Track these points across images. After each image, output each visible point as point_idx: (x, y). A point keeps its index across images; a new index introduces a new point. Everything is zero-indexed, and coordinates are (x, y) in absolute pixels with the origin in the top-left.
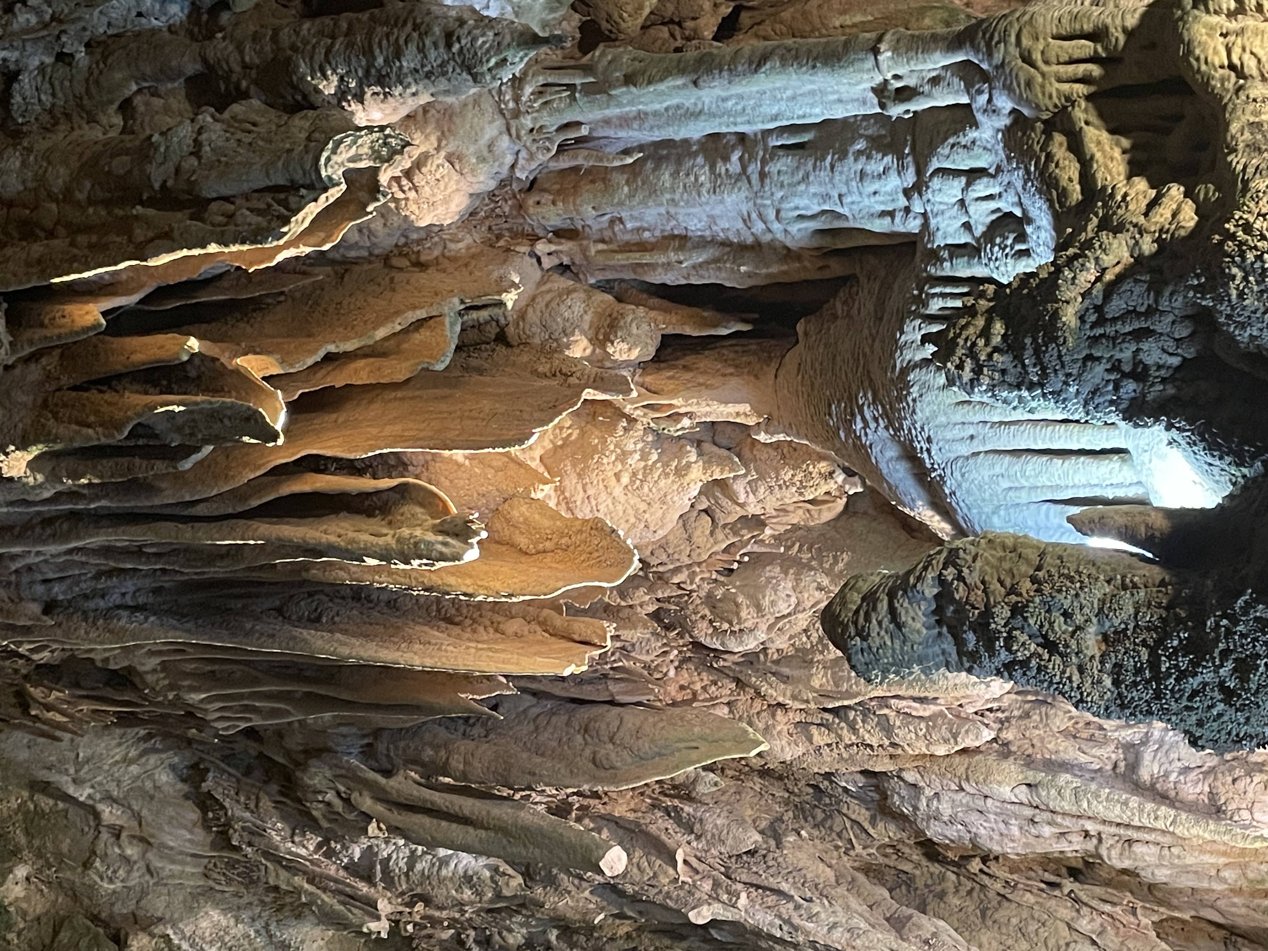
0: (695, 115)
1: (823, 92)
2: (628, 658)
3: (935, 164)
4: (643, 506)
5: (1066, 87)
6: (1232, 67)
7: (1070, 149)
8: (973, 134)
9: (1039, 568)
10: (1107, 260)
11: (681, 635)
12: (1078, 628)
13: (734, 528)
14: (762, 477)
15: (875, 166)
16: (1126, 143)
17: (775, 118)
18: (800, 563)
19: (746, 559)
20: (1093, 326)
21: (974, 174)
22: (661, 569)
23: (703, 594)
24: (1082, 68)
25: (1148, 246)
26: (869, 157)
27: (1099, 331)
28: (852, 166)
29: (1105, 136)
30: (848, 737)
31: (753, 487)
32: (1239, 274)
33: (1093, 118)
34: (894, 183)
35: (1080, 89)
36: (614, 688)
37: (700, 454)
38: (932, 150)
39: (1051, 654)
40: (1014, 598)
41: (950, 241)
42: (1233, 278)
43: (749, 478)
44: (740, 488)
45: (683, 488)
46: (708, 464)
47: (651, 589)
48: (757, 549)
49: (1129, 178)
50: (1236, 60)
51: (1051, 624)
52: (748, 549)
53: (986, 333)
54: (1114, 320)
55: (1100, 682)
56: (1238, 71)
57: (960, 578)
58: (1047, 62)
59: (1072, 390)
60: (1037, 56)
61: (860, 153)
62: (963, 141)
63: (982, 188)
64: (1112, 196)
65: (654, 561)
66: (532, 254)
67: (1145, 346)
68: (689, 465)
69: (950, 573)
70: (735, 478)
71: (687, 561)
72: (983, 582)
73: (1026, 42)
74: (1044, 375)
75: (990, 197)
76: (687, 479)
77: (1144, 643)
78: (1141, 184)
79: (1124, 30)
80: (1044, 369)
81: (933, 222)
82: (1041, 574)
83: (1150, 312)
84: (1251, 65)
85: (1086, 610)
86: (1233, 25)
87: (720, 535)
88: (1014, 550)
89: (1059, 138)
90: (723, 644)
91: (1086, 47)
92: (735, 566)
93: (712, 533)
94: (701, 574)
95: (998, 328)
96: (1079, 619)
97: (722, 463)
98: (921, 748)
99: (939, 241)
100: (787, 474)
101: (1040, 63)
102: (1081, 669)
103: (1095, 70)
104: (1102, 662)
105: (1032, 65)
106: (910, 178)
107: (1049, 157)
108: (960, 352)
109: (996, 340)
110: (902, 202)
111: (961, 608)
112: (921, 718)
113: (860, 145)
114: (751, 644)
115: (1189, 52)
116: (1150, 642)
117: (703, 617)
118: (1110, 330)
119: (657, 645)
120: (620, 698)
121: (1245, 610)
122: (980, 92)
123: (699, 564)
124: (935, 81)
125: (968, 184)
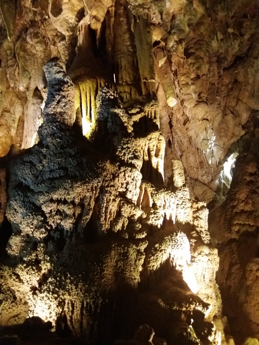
0: (141, 43)
1: (145, 68)
2: (25, 13)
3: (133, 88)
4: (60, 21)
5: (147, 112)
6: (151, 139)
7: (137, 112)
8: (138, 95)
9: (71, 101)
10: (124, 117)
11: (30, 25)
12: (62, 108)
13: (53, 40)
14: (66, 47)
15: (131, 77)
16: (138, 121)
17: (140, 59)
18: (45, 52)
19: (47, 41)
20: (114, 114)
21: (130, 94)
22: (44, 23)
23: (39, 31)
24: (150, 114)
25: (126, 124)
26: (133, 76)
27: (113, 115)
28: (131, 72)
29: (139, 117)
30: (9, 58)
31: (64, 45)
32: (127, 140)
33: (142, 116)
34: (128, 79)
35: (147, 115)
36: (19, 8)
37: (71, 35)
38: (135, 87)
39: (57, 102)
40: (66, 96)
41: (118, 89)
42: (126, 139)
43: (66, 44)
44: (64, 42)
45: (64, 30)
46: (69, 36)
47: (41, 20)
48: (49, 44)
49: (133, 121)
50: (152, 139)
51: (63, 103)
52: (49, 42)
53: (111, 95)
54: (115, 118)
55: (52, 111)
56: (150, 139)
57: (69, 86)
58: (152, 109)
59: (102, 110)
60: (152, 107)
61: (133, 74)
62: (136, 93)
63: (128, 96)
64: (131, 119)
65: (46, 22)
66: (112, 6)
67: (111, 123)
68: (69, 32)
69: (69, 84)
70: (66, 42)
71: (46, 29)
72: (68, 91)
73: (155, 105)
74: (105, 105)
75: (126, 97)
76: (66, 31)
77: (61, 120)
78: (132, 123)
79: (156, 122)
80: (106, 105)
81: (121, 86)
82: (71, 102)
83: (116, 125)
84: (151, 141)
85: (65, 110)
86: (157, 139)
87: (52, 37)
88: (74, 97)
89: (139, 110)
90: (28, 34)
91: (153, 115)
92: (45, 39)
93: (52, 35)
94: (44, 32)
95: (112, 97)
96: (64, 108)
97: (69, 40)
98: (8, 72)
99: (118, 87)
100: (67, 52)
101: (151, 108)
102: (54, 108)
103: (150, 117)
104: (56, 112)
105: (151, 106)
106: (130, 83)
107: (136, 108)
108: (108, 90)
109: (110, 97)
110: (124, 81)
111: (63, 86)
112: (15, 73)
113: (135, 74)
114: (29, 40)
115: (154, 132)
116: (61, 121)
117: (34, 31)
118: (113, 117)
119: (28, 20)
120: (17, 10)
121: (70, 139)
122: (146, 97)
123: (46, 31)
124: (147, 89)
125: (129, 93)
